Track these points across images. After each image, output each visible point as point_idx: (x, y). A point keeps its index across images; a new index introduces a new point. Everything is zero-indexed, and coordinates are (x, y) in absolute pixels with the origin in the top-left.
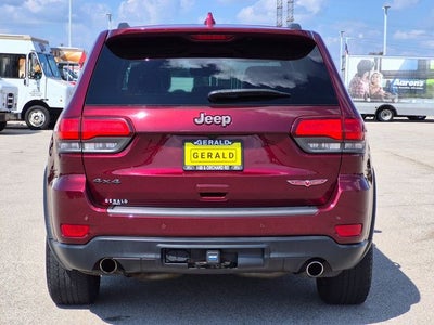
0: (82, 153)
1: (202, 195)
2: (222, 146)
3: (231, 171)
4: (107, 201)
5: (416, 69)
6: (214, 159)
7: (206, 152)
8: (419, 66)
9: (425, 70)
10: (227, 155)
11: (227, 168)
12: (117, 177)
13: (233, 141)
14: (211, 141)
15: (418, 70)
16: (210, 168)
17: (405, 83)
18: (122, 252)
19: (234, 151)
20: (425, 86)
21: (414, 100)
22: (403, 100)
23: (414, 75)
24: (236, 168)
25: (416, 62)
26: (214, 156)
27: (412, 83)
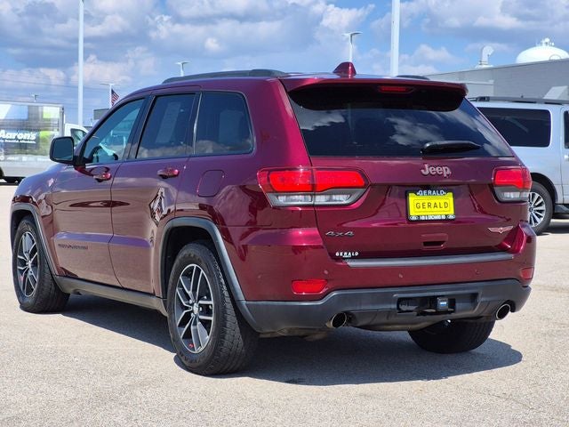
0: (313, 206)
1: (426, 244)
2: (438, 196)
3: (447, 220)
4: (337, 254)
5: (25, 117)
6: (433, 209)
7: (426, 202)
8: (29, 114)
9: (37, 119)
10: (442, 205)
11: (444, 217)
12: (350, 229)
13: (447, 191)
14: (430, 192)
15: (28, 119)
16: (431, 218)
17: (12, 135)
18: (361, 304)
19: (447, 201)
20: (38, 139)
21: (25, 158)
22: (10, 158)
23: (23, 126)
24: (451, 217)
25: (25, 109)
26: (432, 206)
27: (21, 136)
